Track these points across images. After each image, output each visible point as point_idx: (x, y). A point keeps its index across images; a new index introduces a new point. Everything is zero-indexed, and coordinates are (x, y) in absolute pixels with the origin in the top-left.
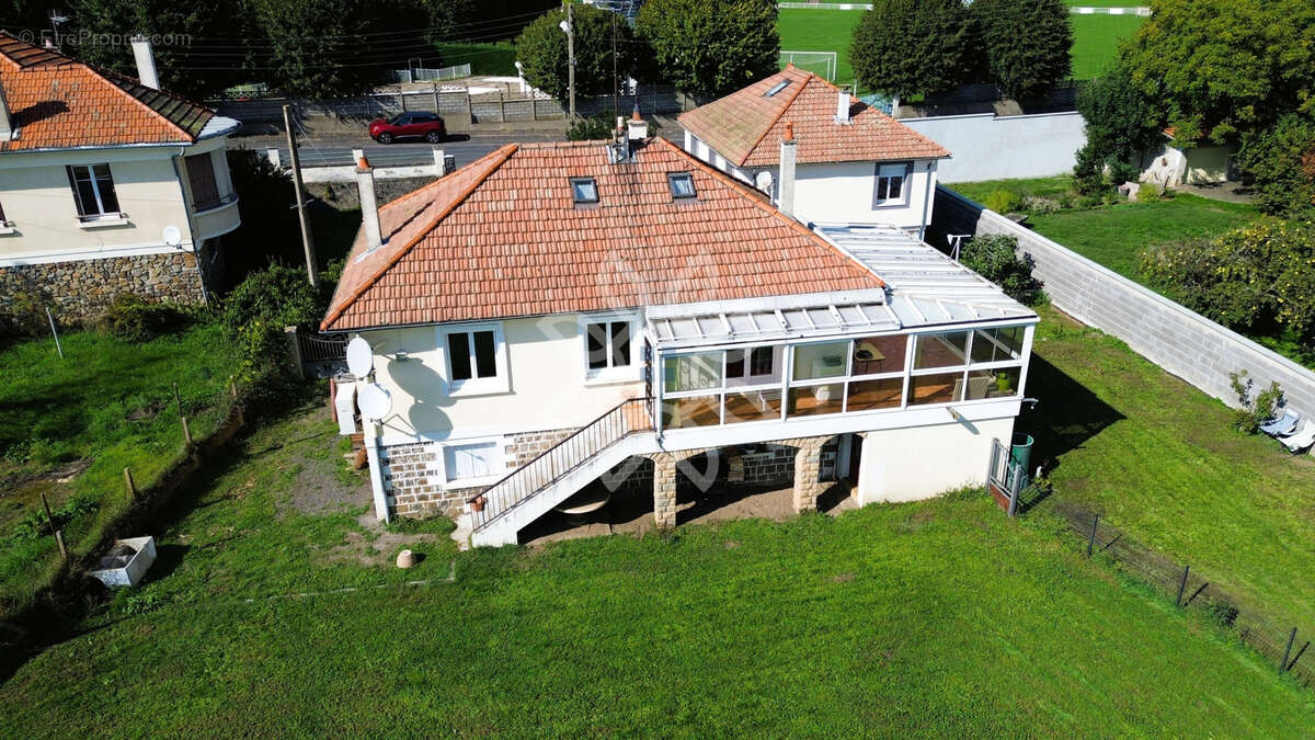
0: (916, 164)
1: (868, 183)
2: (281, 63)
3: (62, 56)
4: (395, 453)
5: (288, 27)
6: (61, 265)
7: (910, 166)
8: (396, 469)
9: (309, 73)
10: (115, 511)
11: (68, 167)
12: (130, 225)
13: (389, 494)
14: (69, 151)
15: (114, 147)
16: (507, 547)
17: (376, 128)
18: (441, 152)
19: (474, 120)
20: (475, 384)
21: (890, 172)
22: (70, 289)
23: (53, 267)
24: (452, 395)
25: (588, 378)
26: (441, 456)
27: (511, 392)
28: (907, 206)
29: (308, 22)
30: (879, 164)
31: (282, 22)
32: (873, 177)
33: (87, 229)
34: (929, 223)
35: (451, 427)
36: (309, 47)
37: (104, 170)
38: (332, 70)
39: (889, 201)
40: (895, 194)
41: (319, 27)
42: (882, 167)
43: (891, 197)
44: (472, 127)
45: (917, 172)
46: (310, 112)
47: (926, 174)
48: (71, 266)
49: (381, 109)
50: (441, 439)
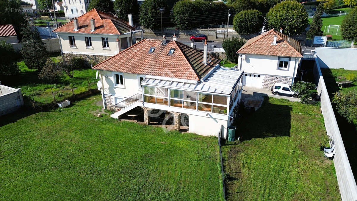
0: (291, 58)
1: (276, 62)
2: (176, 21)
3: (119, 19)
4: (106, 96)
5: (178, 14)
6: (99, 56)
7: (290, 58)
8: (107, 99)
9: (180, 24)
10: (68, 96)
11: (102, 38)
12: (110, 50)
13: (106, 104)
14: (101, 35)
15: (108, 35)
16: (116, 119)
17: (191, 38)
18: (193, 44)
19: (217, 38)
20: (120, 85)
21: (284, 60)
22: (100, 61)
23: (98, 56)
24: (115, 87)
25: (140, 89)
26: (114, 99)
27: (125, 88)
28: (288, 70)
29: (182, 13)
30: (279, 57)
31: (177, 12)
32: (277, 61)
33: (104, 50)
34: (295, 76)
35: (115, 93)
36: (181, 18)
37: (107, 39)
38: (185, 23)
39: (283, 68)
40: (286, 66)
41: (184, 14)
42: (280, 58)
43: (284, 67)
44: (216, 39)
45: (292, 61)
46: (181, 33)
47: (295, 62)
48: (101, 56)
49: (196, 33)
50: (114, 95)
